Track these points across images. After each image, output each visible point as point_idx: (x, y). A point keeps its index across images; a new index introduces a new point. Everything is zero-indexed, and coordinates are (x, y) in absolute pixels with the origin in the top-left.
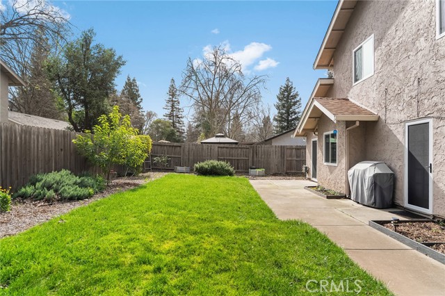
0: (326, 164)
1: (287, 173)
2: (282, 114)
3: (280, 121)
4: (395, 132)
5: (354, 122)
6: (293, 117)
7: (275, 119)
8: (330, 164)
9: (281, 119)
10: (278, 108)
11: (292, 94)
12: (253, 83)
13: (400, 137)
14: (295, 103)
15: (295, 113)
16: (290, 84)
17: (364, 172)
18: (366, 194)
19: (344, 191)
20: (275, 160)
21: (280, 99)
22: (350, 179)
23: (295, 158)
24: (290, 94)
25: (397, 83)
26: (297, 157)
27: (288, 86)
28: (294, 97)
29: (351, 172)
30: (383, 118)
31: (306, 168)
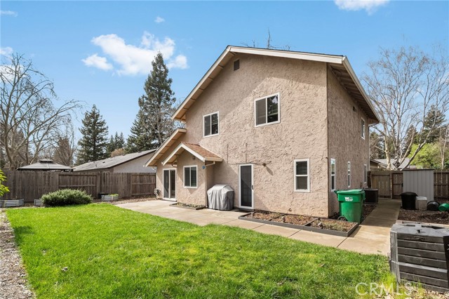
0: (186, 187)
1: (133, 196)
2: (88, 139)
3: (86, 145)
4: (233, 169)
5: (212, 162)
6: (101, 143)
7: (79, 143)
8: (190, 187)
9: (86, 143)
10: (83, 132)
11: (98, 121)
12: (68, 106)
13: (236, 172)
14: (102, 130)
15: (102, 140)
16: (96, 111)
17: (220, 191)
18: (222, 204)
19: (204, 204)
20: (122, 185)
21: (85, 124)
22: (209, 196)
23: (139, 183)
24: (96, 120)
25: (234, 143)
26: (141, 182)
27: (94, 113)
28: (102, 124)
29: (210, 191)
30: (226, 160)
31: (158, 190)
